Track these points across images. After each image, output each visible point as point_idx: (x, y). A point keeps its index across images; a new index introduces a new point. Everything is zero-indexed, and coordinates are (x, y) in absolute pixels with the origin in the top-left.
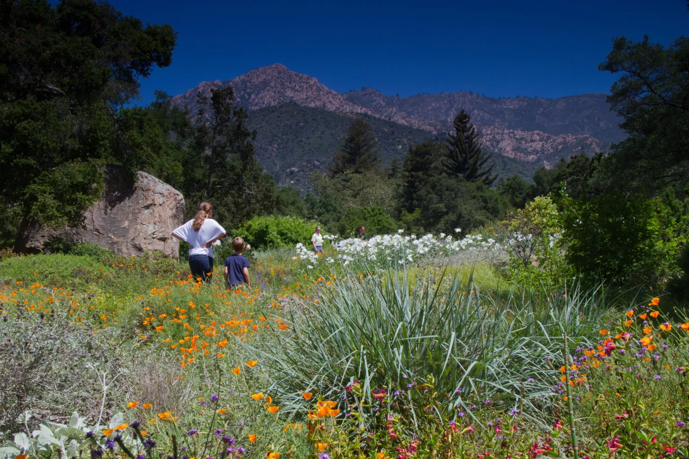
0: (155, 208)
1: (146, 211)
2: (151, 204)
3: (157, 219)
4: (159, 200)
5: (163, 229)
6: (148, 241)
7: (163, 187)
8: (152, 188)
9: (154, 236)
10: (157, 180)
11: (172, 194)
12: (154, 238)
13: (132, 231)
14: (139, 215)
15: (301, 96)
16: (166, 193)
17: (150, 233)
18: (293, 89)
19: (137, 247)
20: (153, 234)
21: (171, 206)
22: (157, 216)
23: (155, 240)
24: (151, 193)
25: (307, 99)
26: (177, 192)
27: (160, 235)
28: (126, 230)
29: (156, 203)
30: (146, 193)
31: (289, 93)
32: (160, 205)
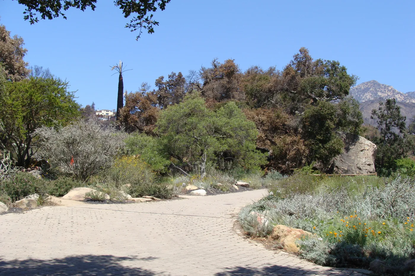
0: (365, 151)
1: (361, 152)
2: (364, 150)
3: (366, 156)
4: (367, 148)
5: (369, 160)
6: (363, 165)
7: (369, 142)
8: (364, 143)
9: (365, 163)
10: (365, 139)
11: (372, 145)
12: (365, 164)
13: (356, 161)
14: (358, 154)
15: (385, 95)
16: (370, 145)
17: (364, 162)
18: (381, 92)
19: (358, 168)
20: (365, 162)
21: (372, 150)
22: (366, 154)
23: (366, 165)
24: (363, 145)
25: (388, 96)
26: (374, 144)
27: (368, 163)
28: (354, 160)
29: (366, 149)
30: (360, 145)
31: (379, 94)
32: (368, 150)
